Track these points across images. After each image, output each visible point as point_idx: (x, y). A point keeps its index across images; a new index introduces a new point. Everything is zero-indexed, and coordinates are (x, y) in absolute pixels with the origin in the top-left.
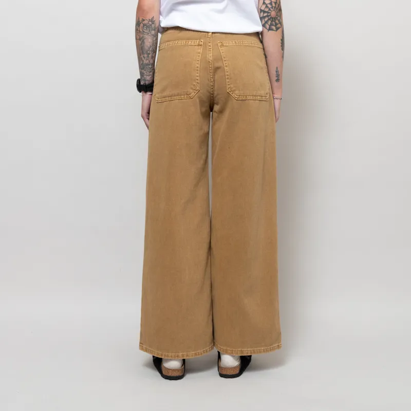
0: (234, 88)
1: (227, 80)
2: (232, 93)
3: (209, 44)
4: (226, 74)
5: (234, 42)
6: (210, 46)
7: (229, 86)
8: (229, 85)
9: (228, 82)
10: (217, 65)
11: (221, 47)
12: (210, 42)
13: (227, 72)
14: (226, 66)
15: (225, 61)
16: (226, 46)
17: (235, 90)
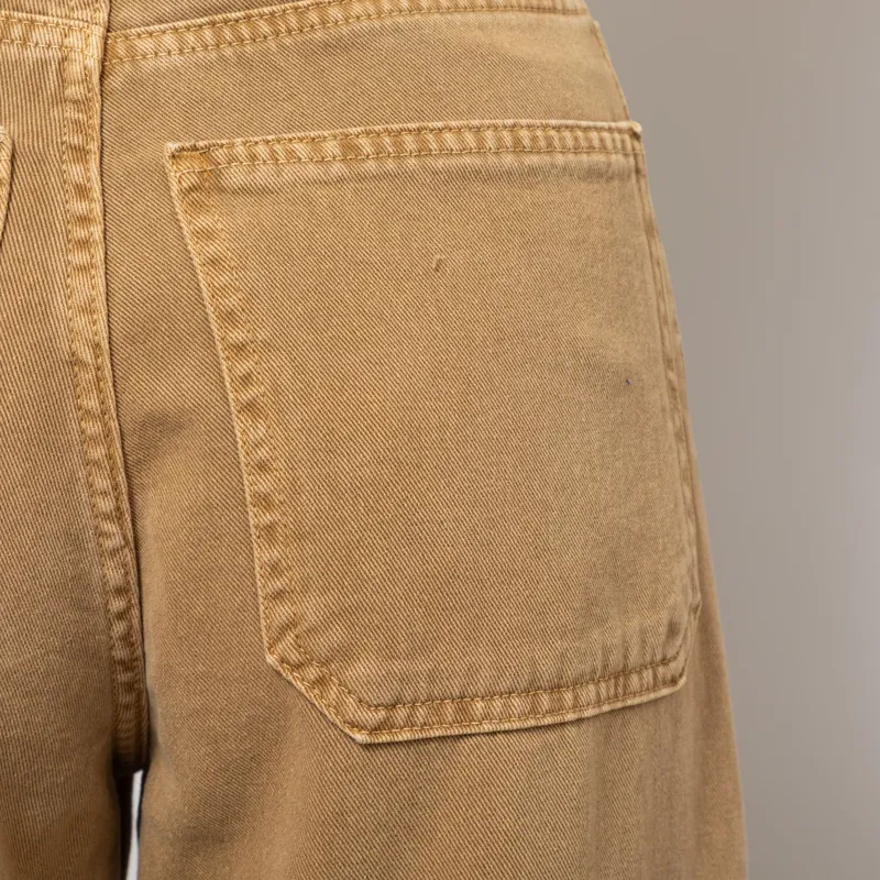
0: (336, 635)
1: (263, 555)
2: (321, 682)
3: (75, 172)
4: (255, 484)
5: (332, 148)
6: (82, 191)
7: (283, 612)
8: (278, 595)
9: (275, 569)
10: (157, 391)
11: (197, 207)
12: (80, 153)
13: (262, 467)
14: (250, 408)
15: (239, 349)
16: (244, 190)
17: (345, 654)
